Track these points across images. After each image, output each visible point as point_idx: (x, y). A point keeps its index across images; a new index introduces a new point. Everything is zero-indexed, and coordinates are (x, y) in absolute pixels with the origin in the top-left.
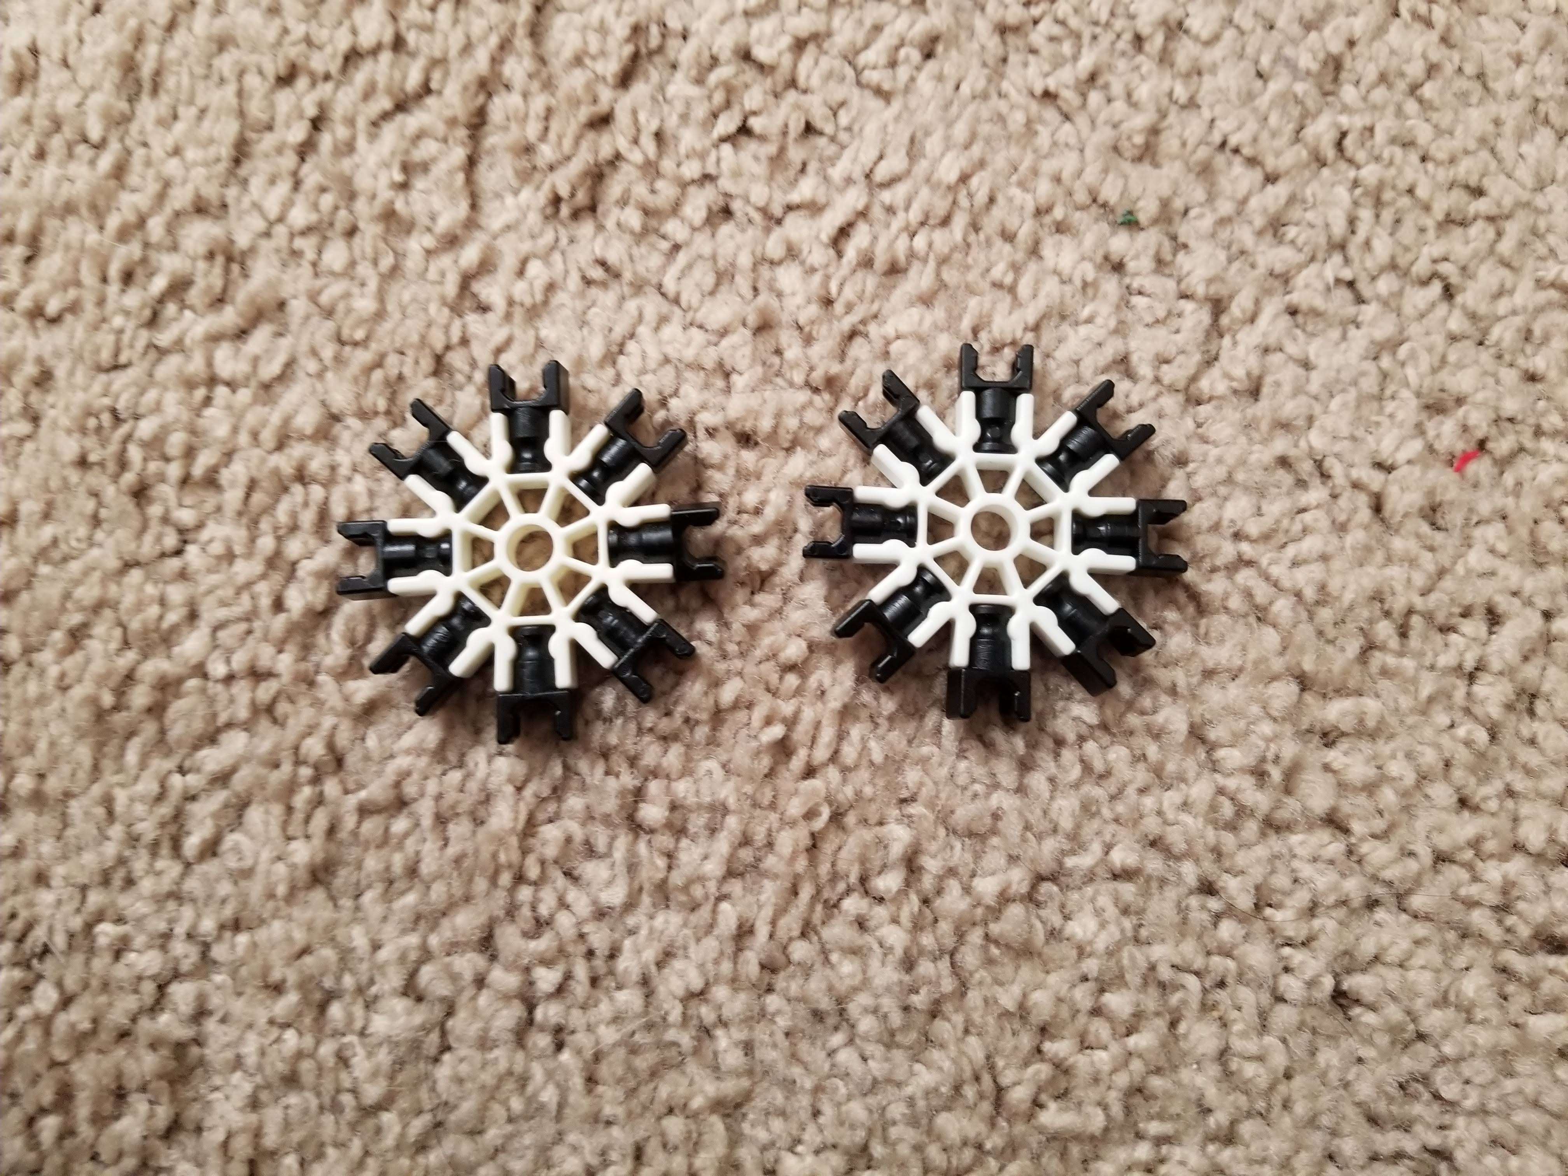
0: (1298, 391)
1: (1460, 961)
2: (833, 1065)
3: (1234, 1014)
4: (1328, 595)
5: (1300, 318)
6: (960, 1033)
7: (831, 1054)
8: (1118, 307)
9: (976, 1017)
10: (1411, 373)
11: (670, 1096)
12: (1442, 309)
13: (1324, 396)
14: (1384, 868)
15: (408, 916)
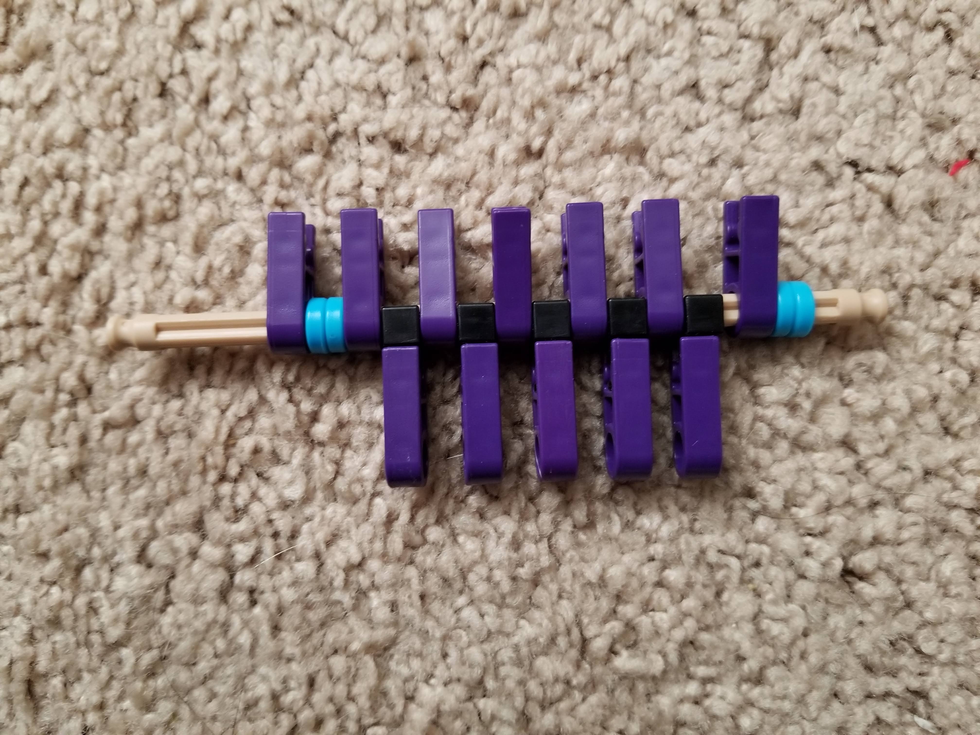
0: (830, 111)
1: (940, 550)
2: (458, 620)
3: (765, 587)
4: (849, 269)
5: (832, 55)
6: (555, 598)
7: (457, 611)
8: (691, 43)
9: (567, 586)
10: (918, 99)
11: (335, 641)
12: (944, 50)
13: (850, 115)
14: (885, 478)
15: (140, 505)
